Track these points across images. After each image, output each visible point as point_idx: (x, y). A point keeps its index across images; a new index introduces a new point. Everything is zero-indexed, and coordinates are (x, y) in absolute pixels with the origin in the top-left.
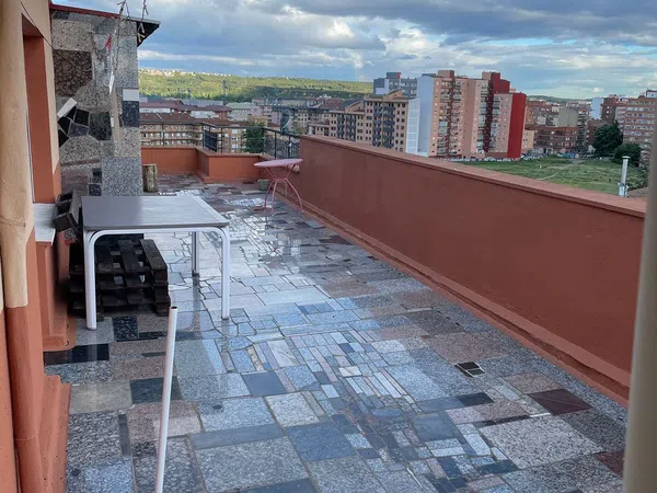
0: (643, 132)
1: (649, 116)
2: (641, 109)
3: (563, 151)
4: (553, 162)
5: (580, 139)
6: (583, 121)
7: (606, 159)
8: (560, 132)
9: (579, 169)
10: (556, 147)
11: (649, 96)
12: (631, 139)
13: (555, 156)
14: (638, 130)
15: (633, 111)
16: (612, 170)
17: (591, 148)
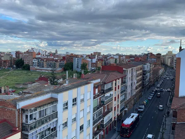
0: (29, 61)
1: (30, 56)
2: (28, 55)
3: (7, 67)
4: (5, 71)
5: (11, 64)
6: (11, 58)
7: (20, 69)
8: (5, 62)
9: (14, 72)
10: (4, 66)
11: (29, 51)
12: (26, 63)
13: (4, 69)
14: (28, 60)
15: (26, 55)
16: (23, 72)
17: (15, 66)
